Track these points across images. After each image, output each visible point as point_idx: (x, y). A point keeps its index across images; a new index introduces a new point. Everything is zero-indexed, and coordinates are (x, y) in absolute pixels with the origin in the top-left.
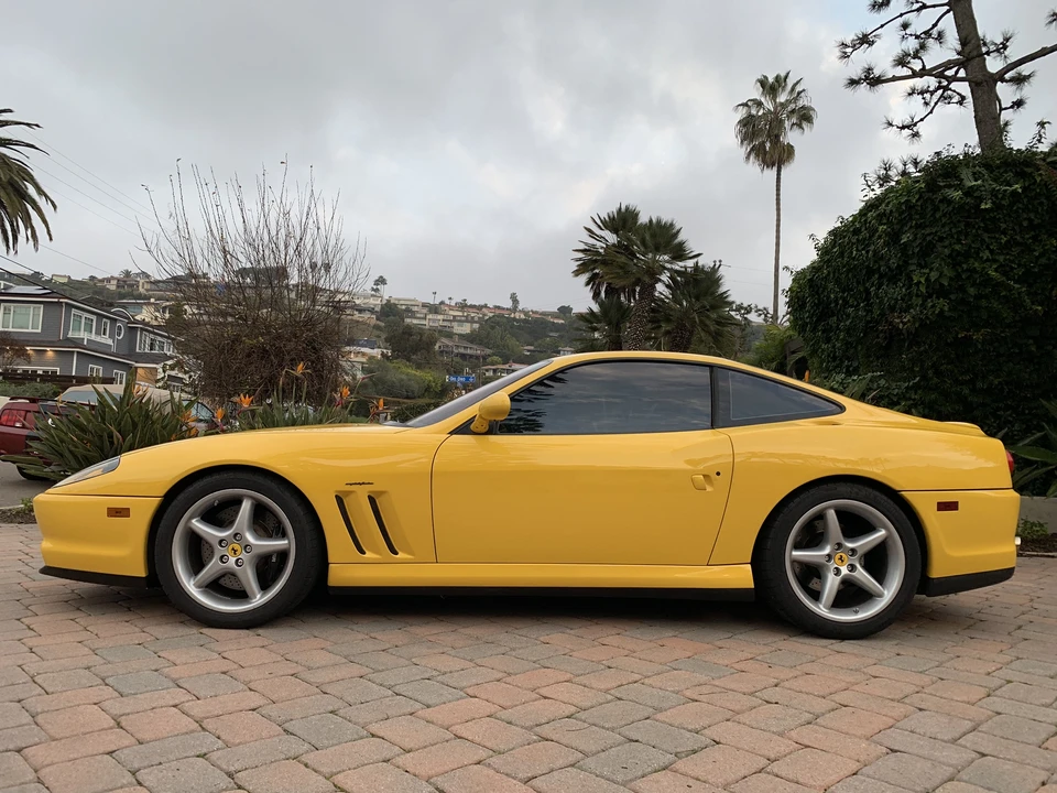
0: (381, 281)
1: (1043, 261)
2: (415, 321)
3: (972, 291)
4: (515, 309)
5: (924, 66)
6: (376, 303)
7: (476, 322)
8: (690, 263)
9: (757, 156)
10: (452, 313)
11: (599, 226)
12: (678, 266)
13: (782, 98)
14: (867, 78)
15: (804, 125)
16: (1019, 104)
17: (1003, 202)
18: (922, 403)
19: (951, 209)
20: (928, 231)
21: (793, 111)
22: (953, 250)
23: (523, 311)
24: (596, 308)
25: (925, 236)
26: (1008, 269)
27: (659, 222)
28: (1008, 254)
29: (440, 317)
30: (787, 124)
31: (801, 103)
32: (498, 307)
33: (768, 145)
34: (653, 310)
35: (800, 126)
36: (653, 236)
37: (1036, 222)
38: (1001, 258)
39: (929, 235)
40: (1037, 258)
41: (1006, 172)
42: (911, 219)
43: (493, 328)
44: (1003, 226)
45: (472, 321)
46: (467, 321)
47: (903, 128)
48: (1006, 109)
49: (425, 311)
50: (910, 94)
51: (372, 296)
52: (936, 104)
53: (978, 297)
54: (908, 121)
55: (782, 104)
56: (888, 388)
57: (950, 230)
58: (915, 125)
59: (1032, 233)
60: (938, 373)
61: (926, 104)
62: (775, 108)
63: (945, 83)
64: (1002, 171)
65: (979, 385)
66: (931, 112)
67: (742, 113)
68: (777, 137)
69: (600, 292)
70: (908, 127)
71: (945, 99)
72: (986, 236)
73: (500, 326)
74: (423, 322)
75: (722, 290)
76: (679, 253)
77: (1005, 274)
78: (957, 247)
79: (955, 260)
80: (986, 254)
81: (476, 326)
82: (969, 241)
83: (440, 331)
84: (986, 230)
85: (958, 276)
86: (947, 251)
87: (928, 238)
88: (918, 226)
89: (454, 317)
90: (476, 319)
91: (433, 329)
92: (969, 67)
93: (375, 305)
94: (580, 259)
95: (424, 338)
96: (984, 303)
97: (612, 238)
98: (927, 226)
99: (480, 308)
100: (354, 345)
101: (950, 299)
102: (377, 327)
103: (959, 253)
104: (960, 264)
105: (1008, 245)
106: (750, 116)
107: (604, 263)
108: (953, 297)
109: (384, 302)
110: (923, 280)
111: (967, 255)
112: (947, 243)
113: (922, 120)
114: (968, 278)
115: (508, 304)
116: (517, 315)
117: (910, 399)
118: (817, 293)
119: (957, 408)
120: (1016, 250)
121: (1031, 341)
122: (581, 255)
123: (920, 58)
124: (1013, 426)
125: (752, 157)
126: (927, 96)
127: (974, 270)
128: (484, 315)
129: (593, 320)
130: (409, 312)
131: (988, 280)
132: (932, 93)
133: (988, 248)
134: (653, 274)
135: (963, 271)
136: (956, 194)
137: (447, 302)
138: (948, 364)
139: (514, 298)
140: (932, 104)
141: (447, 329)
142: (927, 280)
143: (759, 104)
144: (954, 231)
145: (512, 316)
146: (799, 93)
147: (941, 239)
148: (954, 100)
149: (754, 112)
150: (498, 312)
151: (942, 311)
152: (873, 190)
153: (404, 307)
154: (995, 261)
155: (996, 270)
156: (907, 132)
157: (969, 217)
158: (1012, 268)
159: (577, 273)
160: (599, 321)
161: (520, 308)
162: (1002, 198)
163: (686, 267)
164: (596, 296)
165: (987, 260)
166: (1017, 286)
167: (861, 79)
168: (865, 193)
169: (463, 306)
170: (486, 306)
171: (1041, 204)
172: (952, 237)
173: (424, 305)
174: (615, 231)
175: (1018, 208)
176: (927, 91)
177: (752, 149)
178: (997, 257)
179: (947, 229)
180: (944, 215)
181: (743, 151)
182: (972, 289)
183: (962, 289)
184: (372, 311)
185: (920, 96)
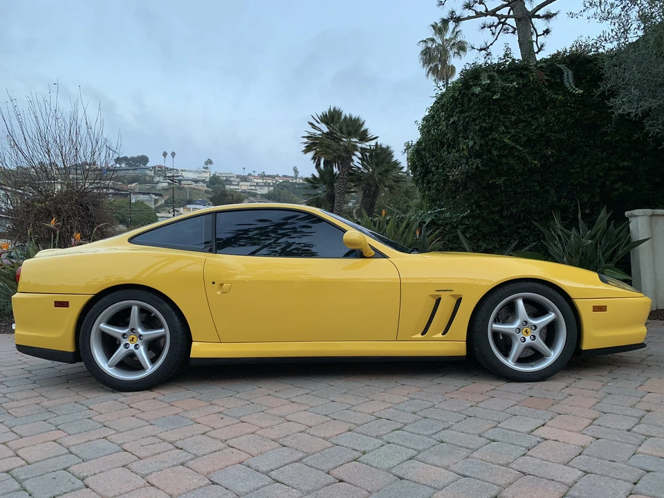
0: (209, 162)
1: (538, 132)
2: (232, 187)
3: (495, 153)
4: (296, 177)
5: (487, 9)
6: (207, 176)
7: (271, 186)
8: (373, 143)
9: (433, 73)
10: (255, 180)
11: (317, 121)
12: (366, 145)
13: (448, 36)
14: (452, 18)
15: (461, 53)
16: (547, 32)
17: (511, 94)
18: (472, 226)
19: (478, 99)
20: (466, 114)
21: (454, 44)
22: (481, 127)
23: (301, 178)
24: (317, 175)
25: (465, 118)
26: (518, 138)
27: (351, 118)
28: (516, 128)
29: (248, 184)
30: (451, 53)
31: (458, 39)
32: (286, 176)
33: (440, 67)
34: (350, 174)
35: (458, 54)
36: (347, 126)
37: (533, 106)
38: (513, 131)
39: (467, 117)
40: (535, 130)
41: (511, 74)
42: (457, 107)
43: (283, 189)
44: (512, 110)
45: (269, 185)
46: (265, 186)
47: (481, 50)
48: (540, 35)
49: (238, 180)
50: (482, 28)
51: (203, 172)
52: (499, 33)
53: (500, 157)
54: (483, 46)
55: (447, 40)
56: (451, 218)
57: (479, 113)
58: (488, 48)
59: (531, 114)
60: (479, 207)
61: (493, 34)
62: (443, 43)
63: (503, 20)
64: (509, 73)
65: (505, 213)
66: (496, 39)
67: (422, 47)
68: (445, 61)
69: (320, 164)
70: (484, 49)
71: (505, 30)
72: (501, 117)
73: (288, 188)
74: (237, 187)
75: (394, 159)
76: (364, 137)
77: (516, 141)
78: (484, 125)
79: (483, 133)
80: (502, 129)
81: (272, 189)
82: (491, 121)
83: (248, 193)
84: (502, 113)
85: (487, 143)
86: (477, 127)
87: (467, 119)
88: (462, 112)
89: (257, 183)
90: (271, 184)
91: (244, 192)
92: (514, 9)
93: (206, 178)
94: (305, 143)
95: (234, 198)
96: (504, 160)
97: (325, 129)
98: (466, 112)
99: (273, 177)
100: (193, 204)
101: (483, 159)
102: (207, 192)
103: (485, 129)
104: (487, 136)
105: (516, 123)
106: (428, 48)
107: (321, 145)
108: (484, 157)
109: (212, 175)
110: (465, 147)
111: (491, 129)
112: (477, 122)
113: (491, 44)
114: (493, 145)
115: (292, 174)
116: (298, 181)
117: (465, 224)
118: (422, 159)
119: (494, 228)
120: (521, 125)
121: (536, 184)
122: (306, 140)
123: (483, 4)
124: (529, 239)
125: (430, 74)
126: (493, 28)
127: (495, 139)
128: (277, 181)
129: (315, 182)
130: (228, 181)
131: (506, 145)
132: (496, 27)
133: (504, 124)
134: (350, 150)
135: (489, 140)
136: (477, 90)
137: (253, 174)
138: (484, 201)
139: (296, 171)
140: (497, 34)
141: (253, 191)
142: (468, 147)
143: (433, 40)
144: (481, 114)
145: (294, 181)
146: (457, 33)
147: (474, 120)
148: (510, 31)
149: (429, 45)
150: (285, 179)
151: (477, 167)
152: (441, 90)
153: (225, 178)
154: (509, 133)
155: (509, 139)
156: (483, 52)
157: (489, 105)
158: (520, 137)
159: (306, 152)
160: (318, 182)
161: (299, 176)
162: (510, 92)
163: (370, 146)
164: (318, 166)
165: (503, 132)
166: (521, 148)
167: (449, 19)
168: (436, 92)
169: (263, 176)
170: (278, 176)
171: (535, 94)
172: (481, 118)
173: (238, 177)
174: (327, 124)
175: (521, 98)
176: (493, 26)
177: (430, 70)
178: (510, 130)
179: (477, 113)
180: (475, 104)
181: (425, 71)
182: (495, 152)
183: (490, 152)
184: (203, 181)
185: (489, 29)
